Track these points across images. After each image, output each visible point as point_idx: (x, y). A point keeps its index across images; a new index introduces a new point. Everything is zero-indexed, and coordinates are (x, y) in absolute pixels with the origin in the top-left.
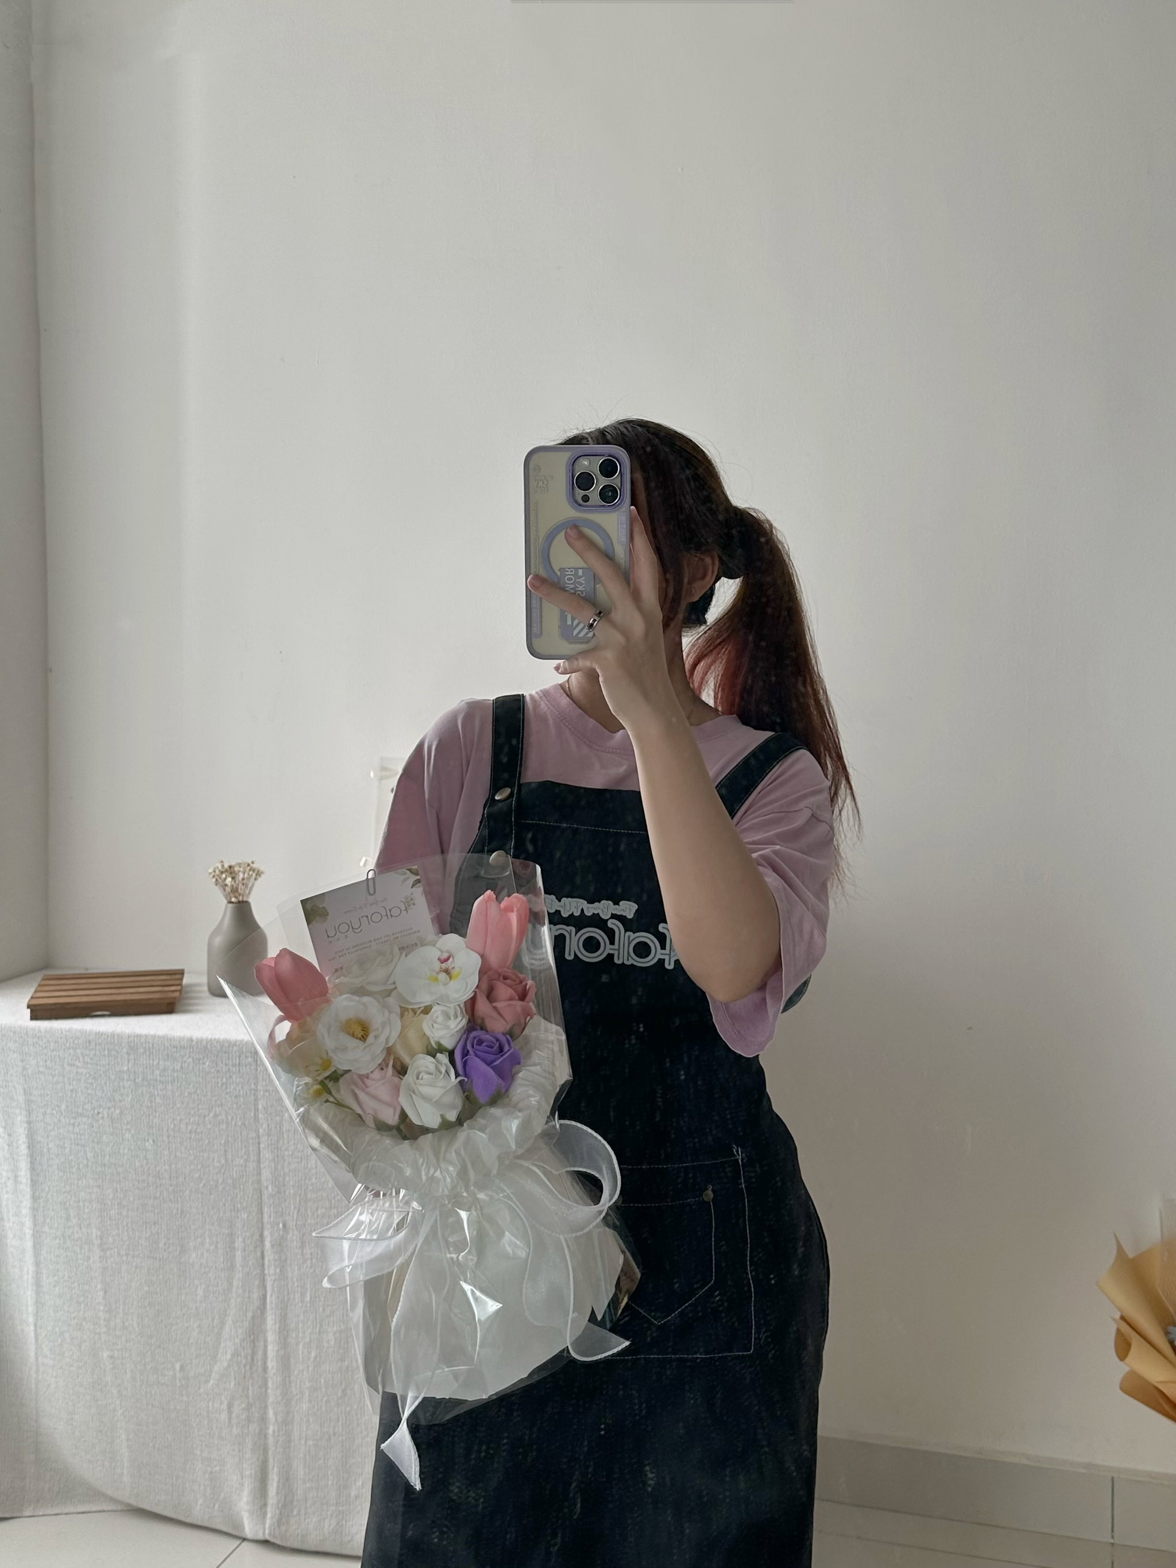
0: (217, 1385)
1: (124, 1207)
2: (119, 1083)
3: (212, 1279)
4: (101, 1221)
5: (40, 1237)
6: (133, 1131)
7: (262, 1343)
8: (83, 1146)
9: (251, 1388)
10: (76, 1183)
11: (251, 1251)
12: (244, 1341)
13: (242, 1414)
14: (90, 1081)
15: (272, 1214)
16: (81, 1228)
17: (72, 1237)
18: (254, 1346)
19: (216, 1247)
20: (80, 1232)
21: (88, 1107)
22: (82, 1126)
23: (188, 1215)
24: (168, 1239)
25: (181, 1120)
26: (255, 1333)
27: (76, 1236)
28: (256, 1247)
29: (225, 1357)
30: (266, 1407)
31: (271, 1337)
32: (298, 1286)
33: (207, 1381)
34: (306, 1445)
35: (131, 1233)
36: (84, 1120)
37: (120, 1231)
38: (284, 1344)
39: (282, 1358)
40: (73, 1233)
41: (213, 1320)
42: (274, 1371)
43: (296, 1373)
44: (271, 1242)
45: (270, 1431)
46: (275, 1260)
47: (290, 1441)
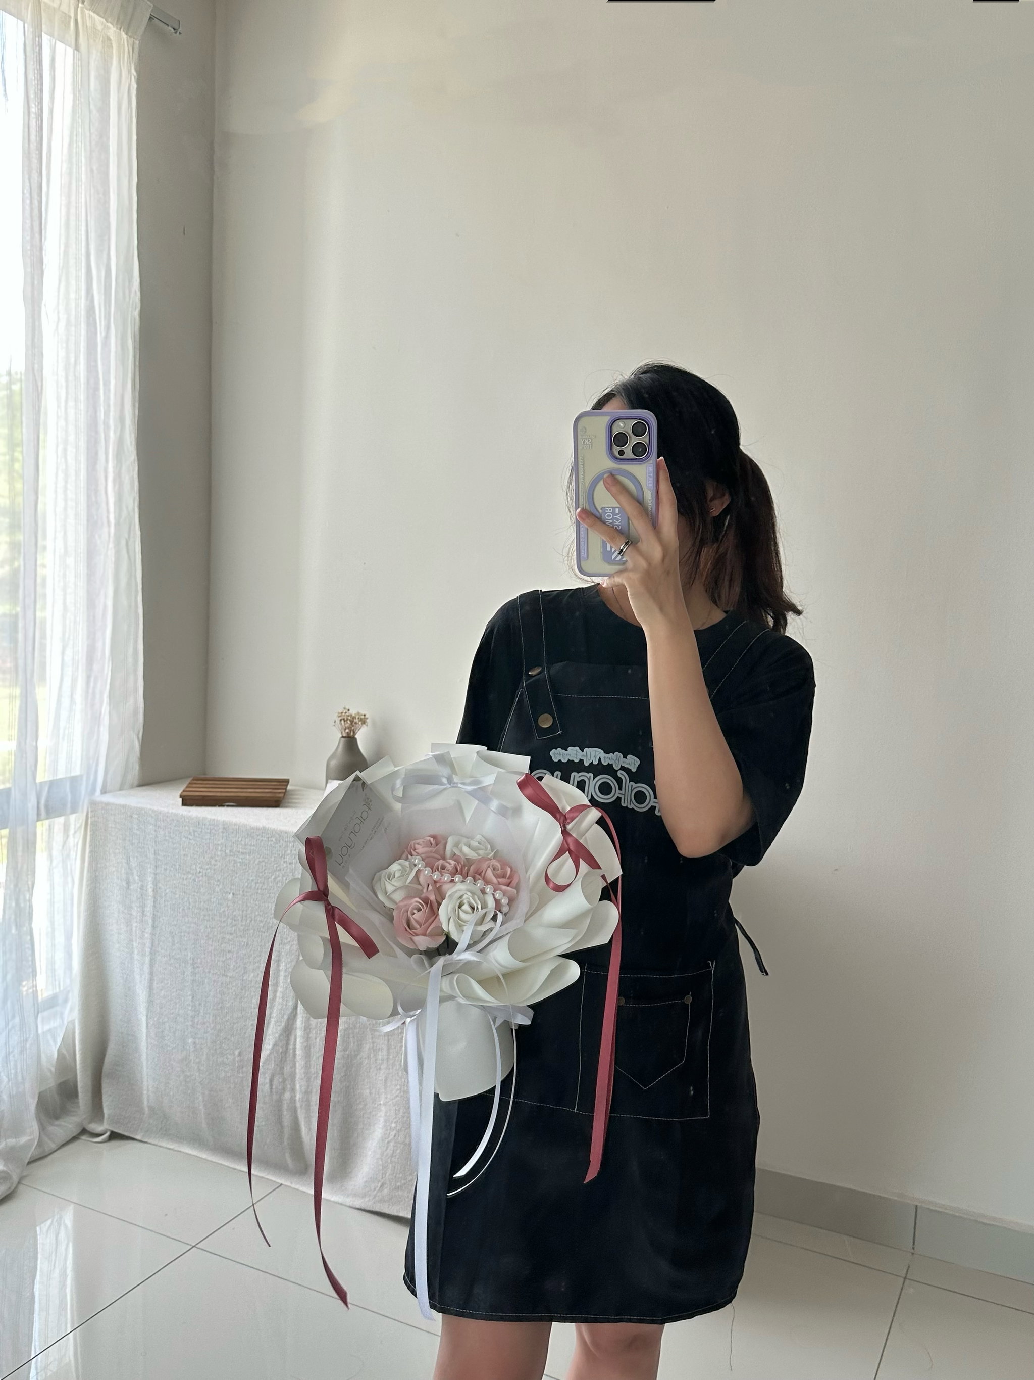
1: (210, 938)
2: (215, 852)
4: (194, 947)
6: (221, 887)
7: (293, 1037)
8: (188, 894)
9: (285, 1068)
12: (281, 1035)
13: (280, 1086)
14: (196, 849)
17: (175, 956)
18: (289, 1040)
20: (180, 954)
21: (194, 867)
22: (188, 880)
25: (252, 880)
26: (289, 1030)
30: (295, 1082)
31: (299, 1033)
36: (190, 876)
38: (308, 1038)
39: (305, 1048)
42: (300, 1057)
45: (297, 1098)
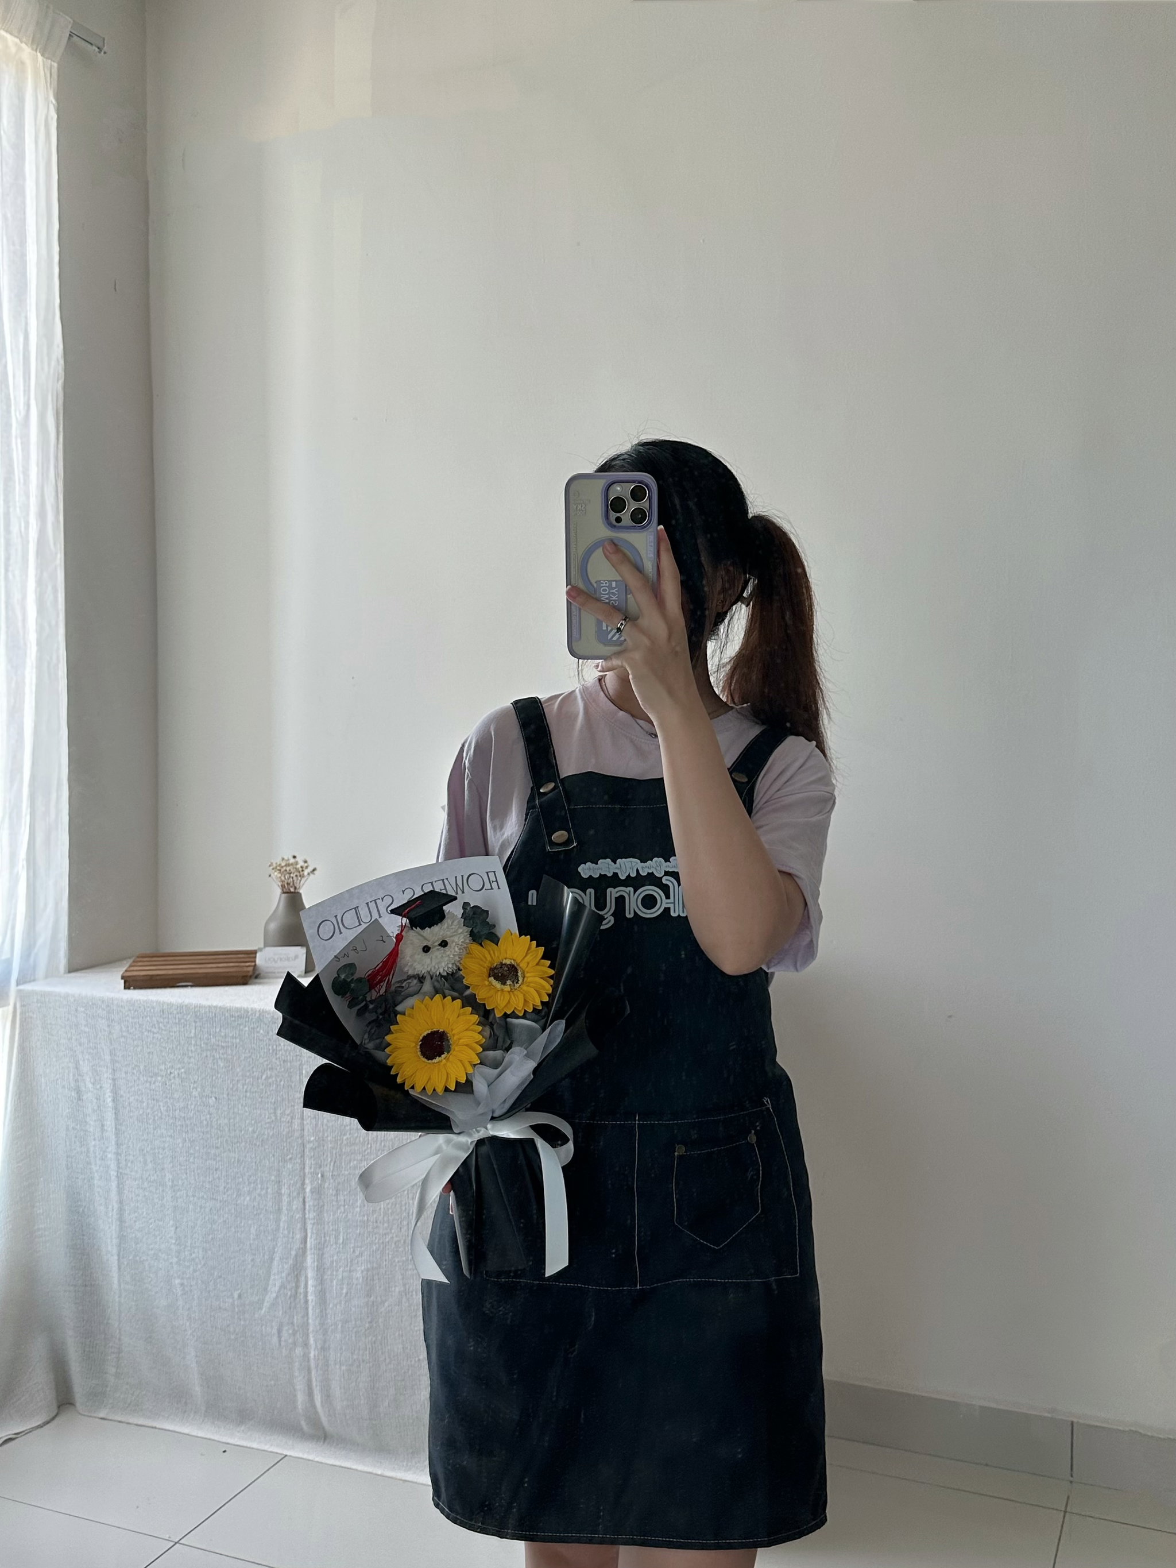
0: (268, 1312)
1: (191, 1155)
2: (188, 1048)
3: (263, 1220)
4: (173, 1167)
5: (123, 1179)
6: (199, 1090)
7: (303, 1278)
8: (157, 1101)
9: (295, 1317)
10: (152, 1132)
11: (295, 1197)
12: (289, 1275)
13: (290, 1338)
14: (164, 1045)
15: (313, 1166)
16: (156, 1172)
17: (149, 1178)
18: (298, 1281)
19: (267, 1192)
20: (155, 1175)
21: (163, 1067)
22: (157, 1084)
23: (243, 1164)
24: (227, 1183)
25: (238, 1081)
26: (297, 1269)
27: (153, 1178)
28: (298, 1194)
29: (274, 1289)
30: (308, 1335)
31: (311, 1274)
32: (332, 1230)
33: (261, 1309)
34: (340, 1369)
35: (197, 1178)
36: (159, 1078)
37: (188, 1175)
38: (322, 1280)
39: (319, 1293)
40: (149, 1175)
41: (264, 1256)
42: (314, 1303)
43: (331, 1306)
44: (311, 1190)
45: (312, 1355)
46: (314, 1206)
47: (327, 1366)
